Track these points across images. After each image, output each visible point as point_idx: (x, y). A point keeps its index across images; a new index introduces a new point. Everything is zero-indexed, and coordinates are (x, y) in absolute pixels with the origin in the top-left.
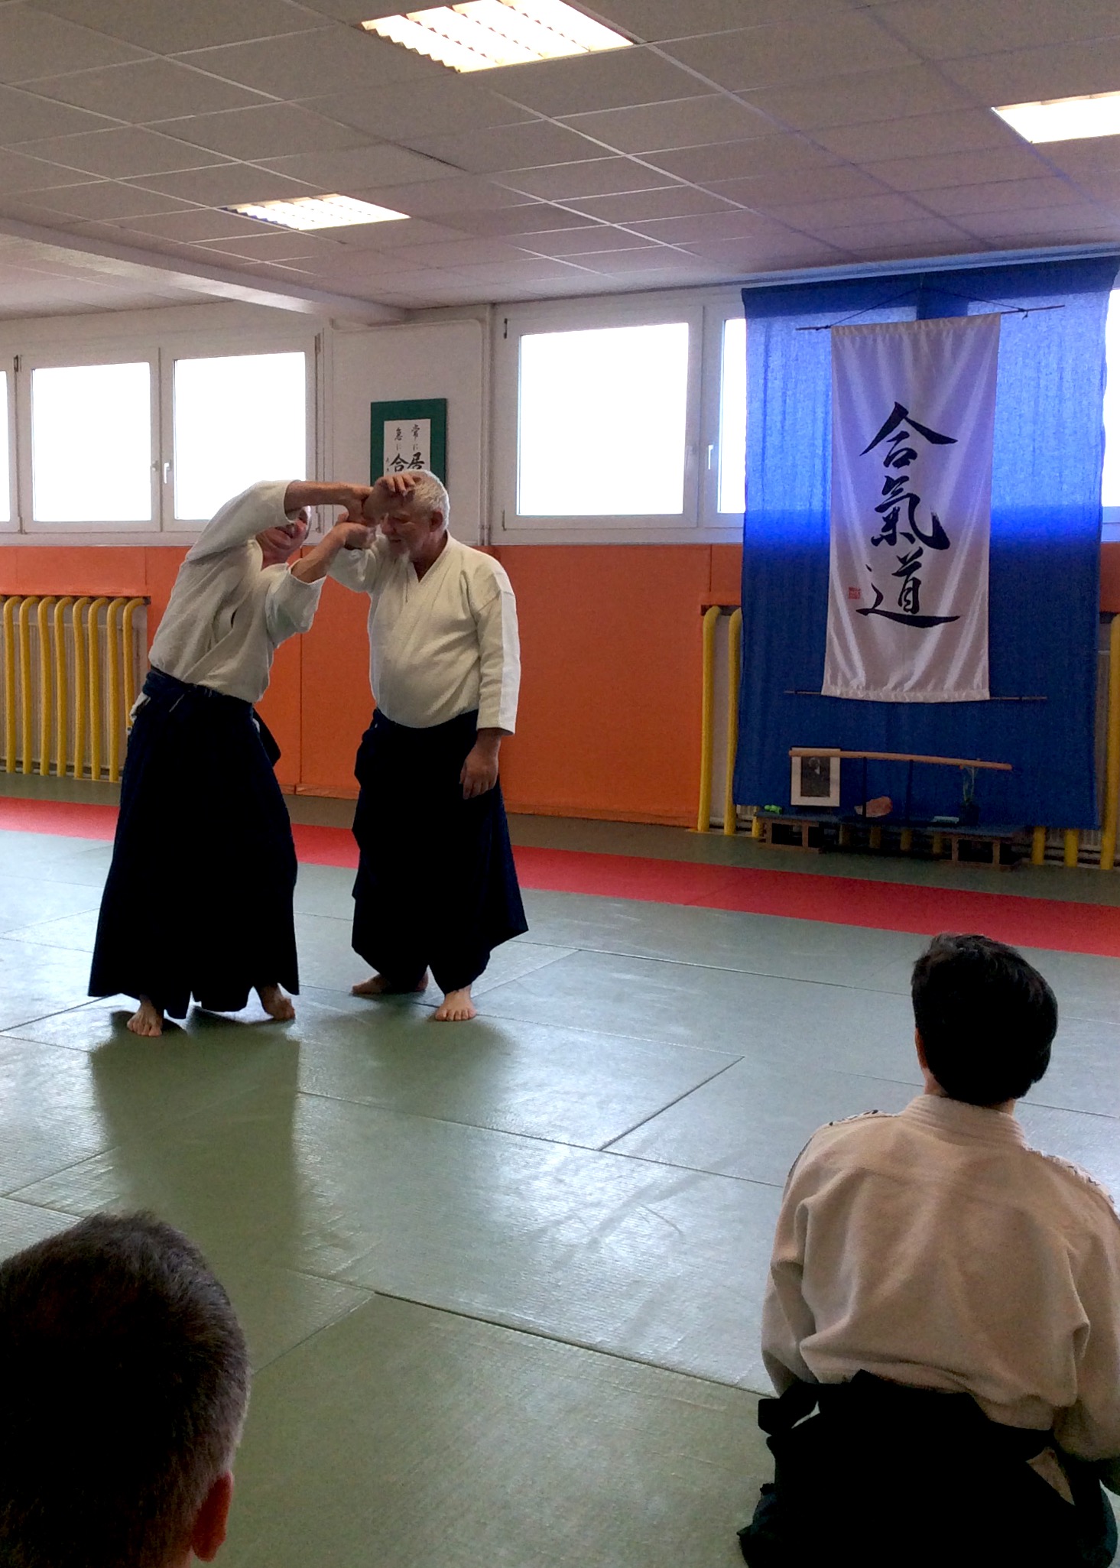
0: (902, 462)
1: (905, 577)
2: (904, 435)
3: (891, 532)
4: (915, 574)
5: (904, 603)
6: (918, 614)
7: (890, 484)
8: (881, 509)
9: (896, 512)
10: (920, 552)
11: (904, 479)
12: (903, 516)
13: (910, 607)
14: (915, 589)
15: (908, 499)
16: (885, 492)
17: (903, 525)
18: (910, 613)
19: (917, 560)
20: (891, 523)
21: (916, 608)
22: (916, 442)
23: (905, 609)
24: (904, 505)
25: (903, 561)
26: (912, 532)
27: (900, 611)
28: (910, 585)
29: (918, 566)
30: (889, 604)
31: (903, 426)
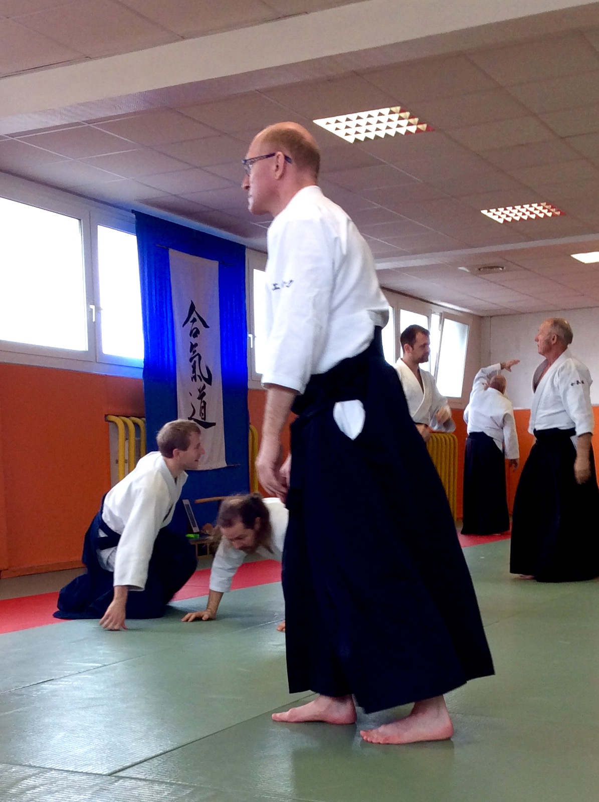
0: (195, 336)
1: (200, 401)
2: (194, 320)
3: (194, 374)
4: (204, 399)
5: (201, 414)
6: (206, 421)
7: (193, 346)
8: (191, 360)
9: (195, 362)
10: (204, 387)
11: (196, 345)
12: (197, 364)
13: (203, 417)
14: (204, 407)
15: (197, 357)
16: (191, 352)
17: (198, 372)
18: (203, 421)
19: (204, 391)
20: (194, 367)
21: (204, 419)
22: (198, 324)
23: (202, 419)
24: (196, 359)
25: (199, 390)
26: (200, 375)
27: (200, 419)
28: (203, 404)
29: (204, 394)
30: (197, 416)
31: (194, 315)
